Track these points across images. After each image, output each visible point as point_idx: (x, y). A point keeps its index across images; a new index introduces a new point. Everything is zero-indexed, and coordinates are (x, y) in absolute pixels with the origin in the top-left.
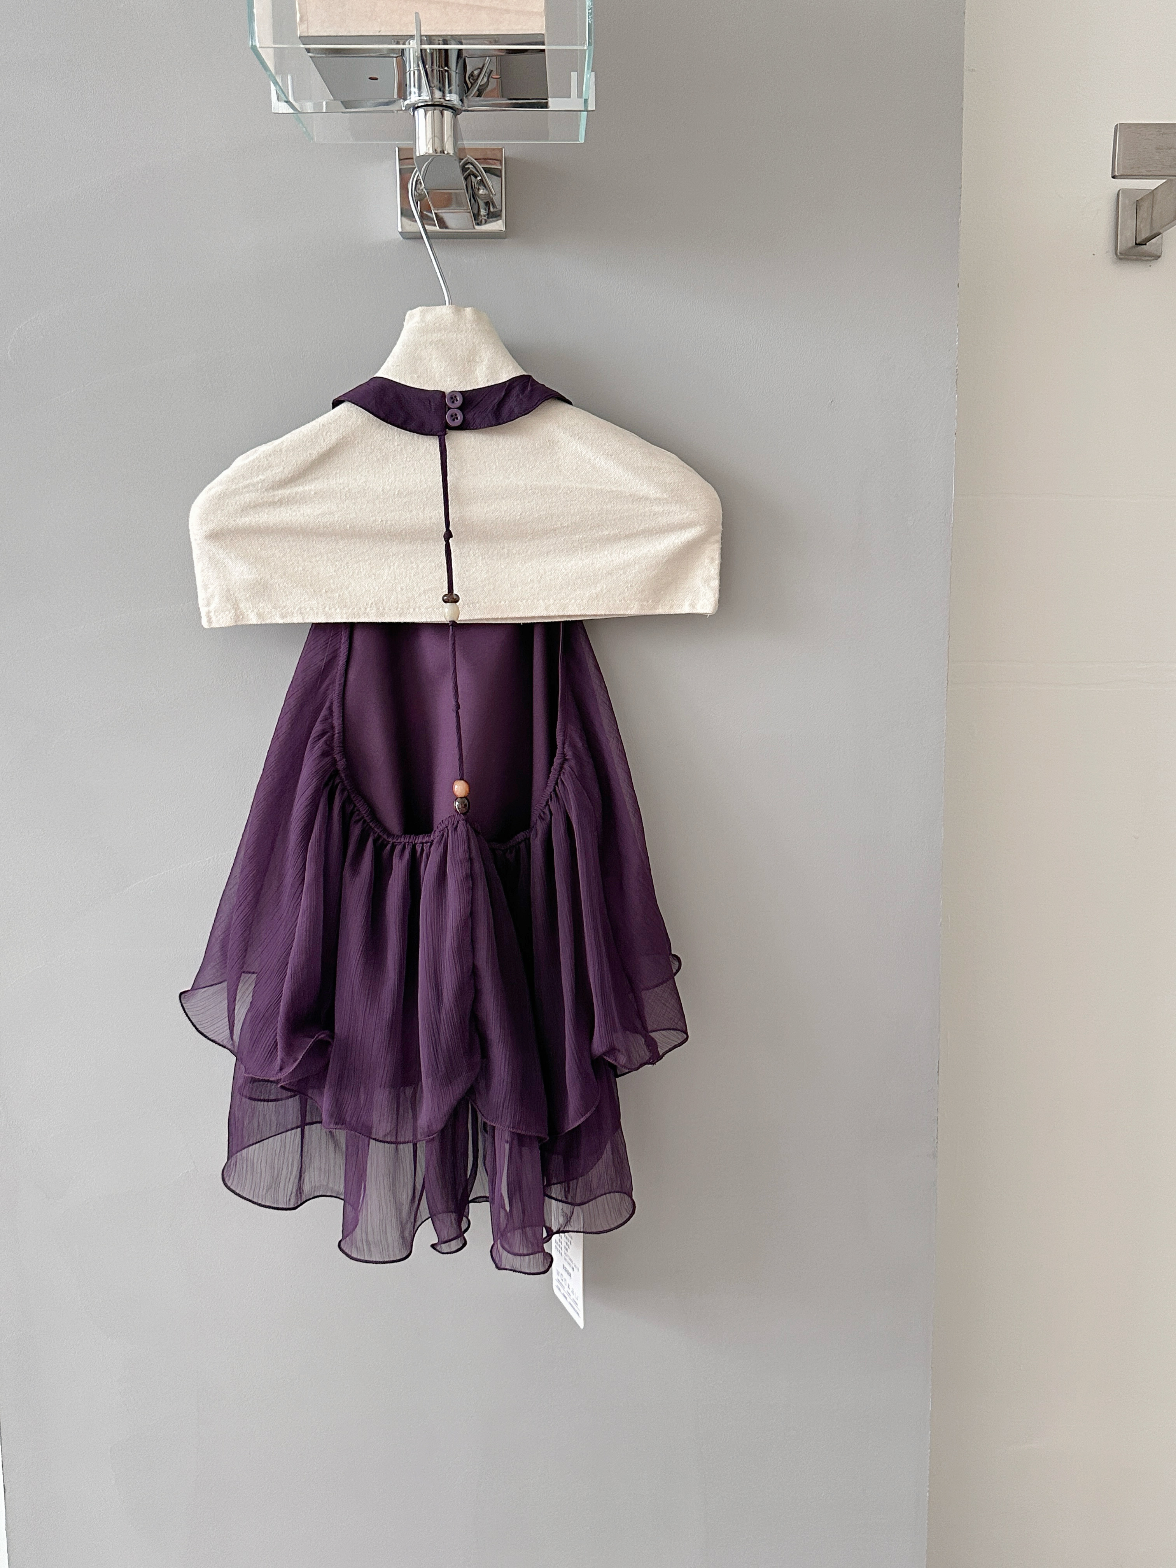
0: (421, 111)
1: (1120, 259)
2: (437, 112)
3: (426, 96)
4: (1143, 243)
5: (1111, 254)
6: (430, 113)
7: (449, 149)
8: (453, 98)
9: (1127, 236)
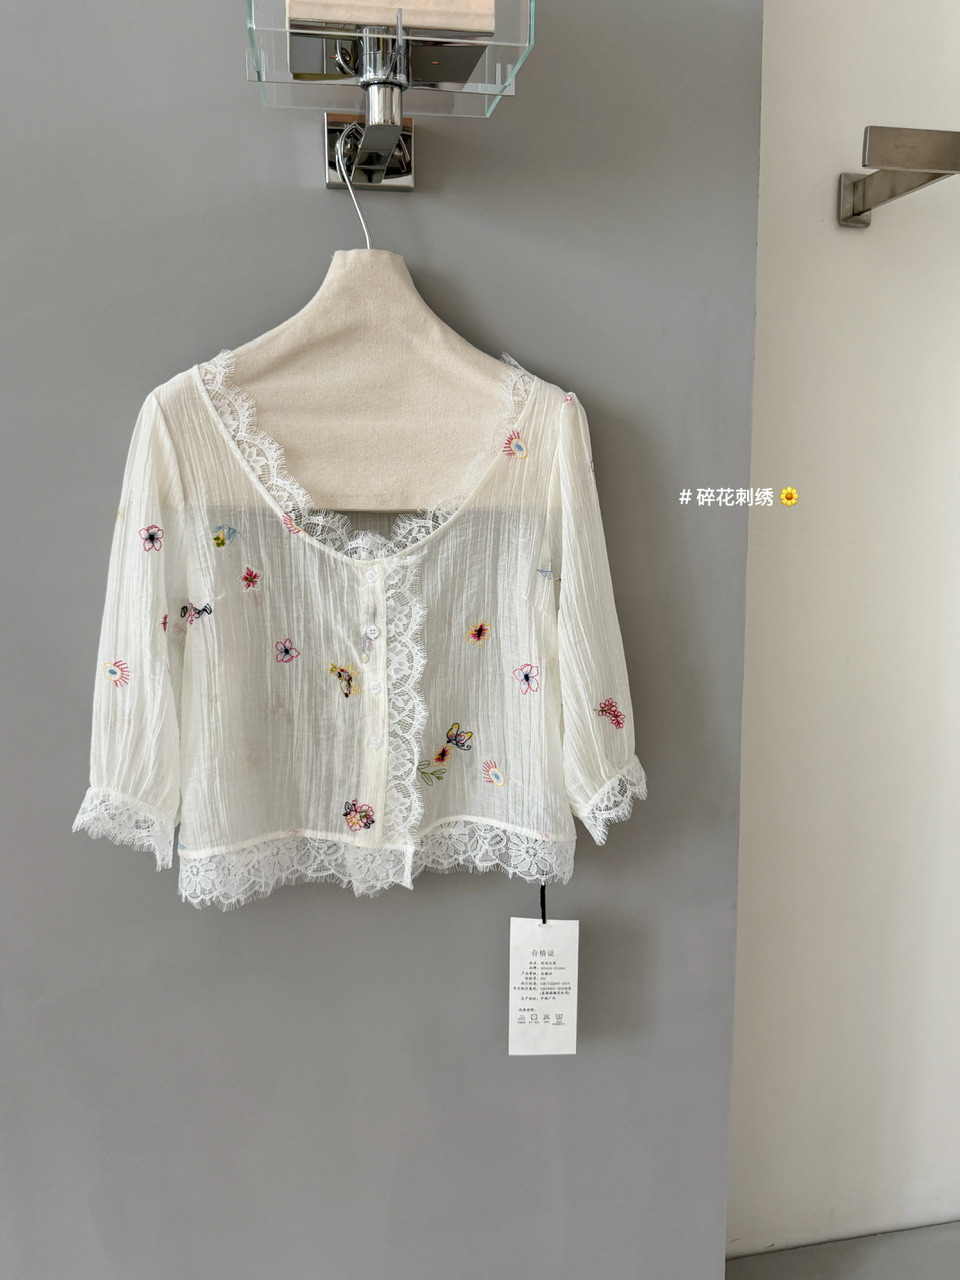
0: (374, 89)
1: (842, 225)
2: (388, 89)
3: (381, 75)
4: (859, 214)
5: (835, 221)
6: (382, 90)
7: (398, 122)
8: (401, 78)
9: (847, 208)
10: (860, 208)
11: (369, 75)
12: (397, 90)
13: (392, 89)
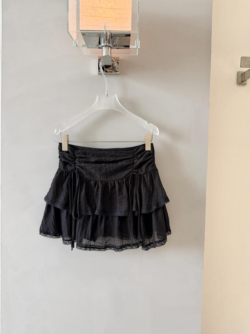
1: (238, 85)
3: (106, 44)
4: (243, 82)
6: (106, 48)
7: (109, 55)
8: (111, 45)
9: (240, 80)
10: (243, 80)
11: (103, 44)
12: (110, 48)
13: (108, 48)
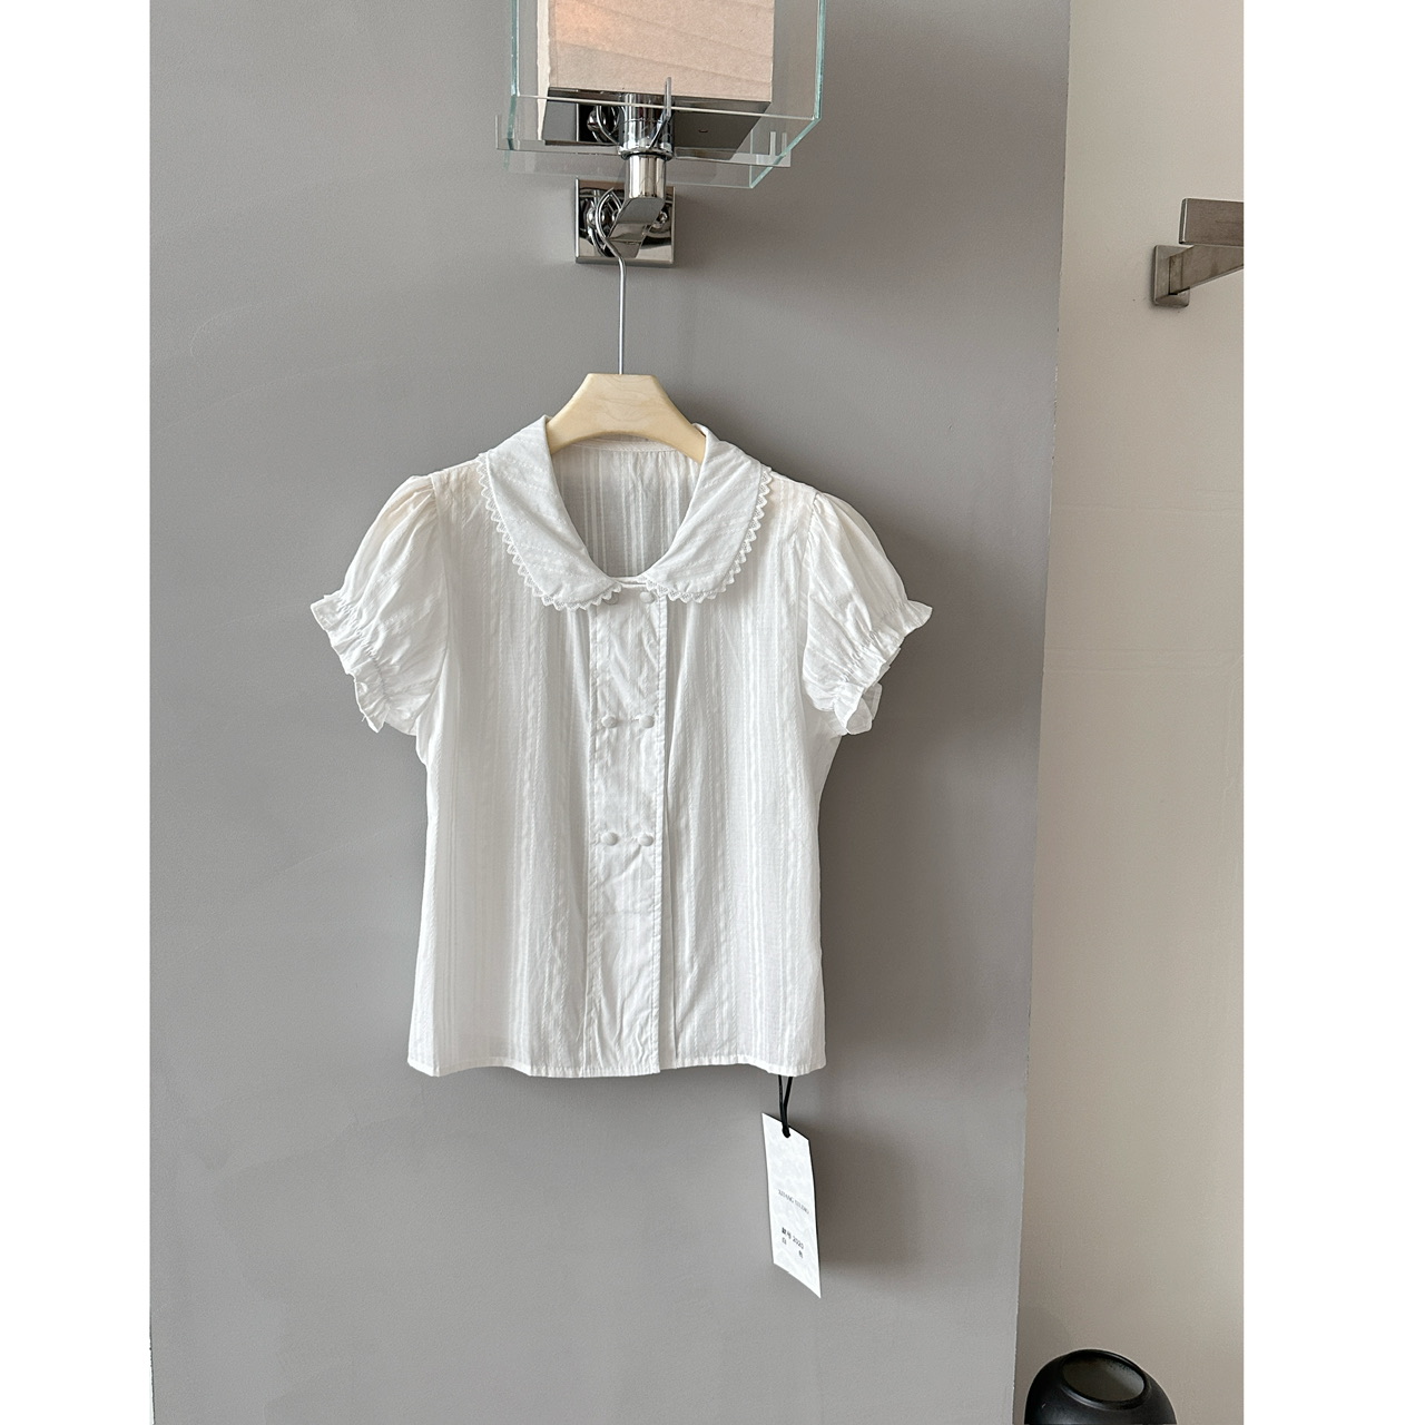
0: (636, 158)
1: (1155, 306)
2: (651, 161)
3: (644, 144)
4: (1176, 293)
5: (1148, 301)
6: (644, 161)
7: (660, 192)
8: (665, 147)
9: (1162, 286)
10: (1178, 287)
11: (631, 144)
12: (660, 162)
13: (655, 160)
